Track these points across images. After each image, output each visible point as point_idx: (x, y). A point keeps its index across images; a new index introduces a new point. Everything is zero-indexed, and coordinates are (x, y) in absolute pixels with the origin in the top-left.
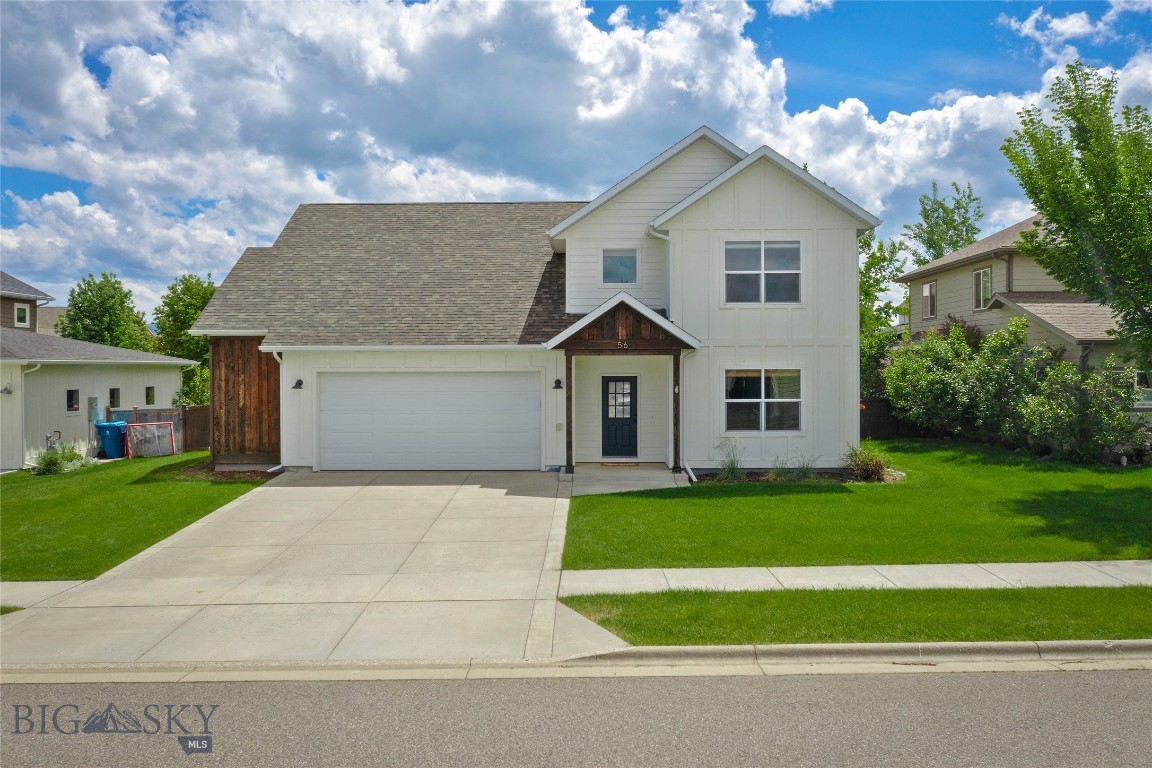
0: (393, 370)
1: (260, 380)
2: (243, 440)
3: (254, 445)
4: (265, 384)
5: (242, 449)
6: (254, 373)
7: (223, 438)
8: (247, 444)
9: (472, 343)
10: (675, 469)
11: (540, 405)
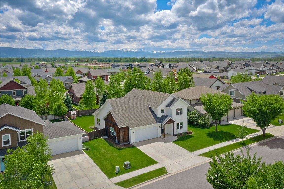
1: (126, 132)
3: (125, 141)
10: (174, 135)
11: (158, 130)
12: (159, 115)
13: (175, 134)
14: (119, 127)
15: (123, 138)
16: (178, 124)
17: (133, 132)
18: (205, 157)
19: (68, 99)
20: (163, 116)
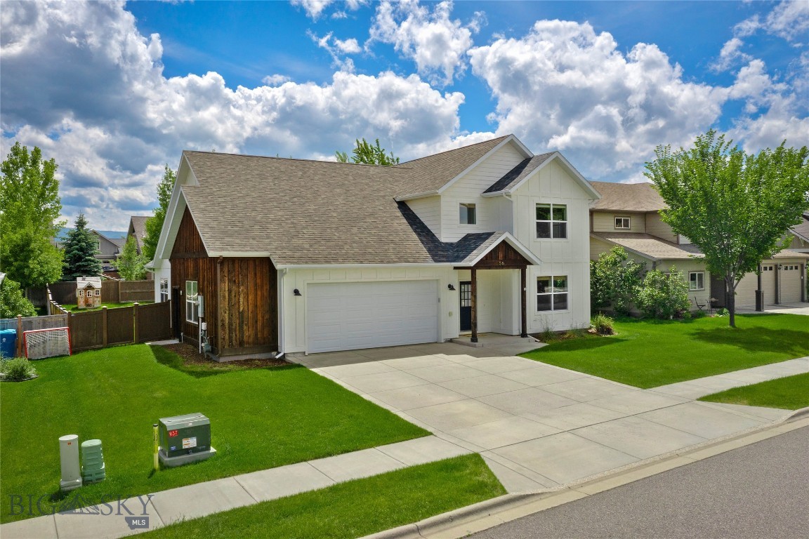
0: (356, 281)
1: (256, 290)
2: (243, 337)
3: (251, 340)
4: (259, 293)
5: (241, 343)
6: (251, 285)
7: (227, 337)
8: (245, 339)
9: (409, 262)
10: (524, 334)
11: (439, 300)
12: (450, 231)
13: (529, 331)
14: (211, 254)
15: (236, 322)
16: (543, 284)
17: (296, 292)
18: (750, 405)
19: (78, 235)
20: (468, 238)
